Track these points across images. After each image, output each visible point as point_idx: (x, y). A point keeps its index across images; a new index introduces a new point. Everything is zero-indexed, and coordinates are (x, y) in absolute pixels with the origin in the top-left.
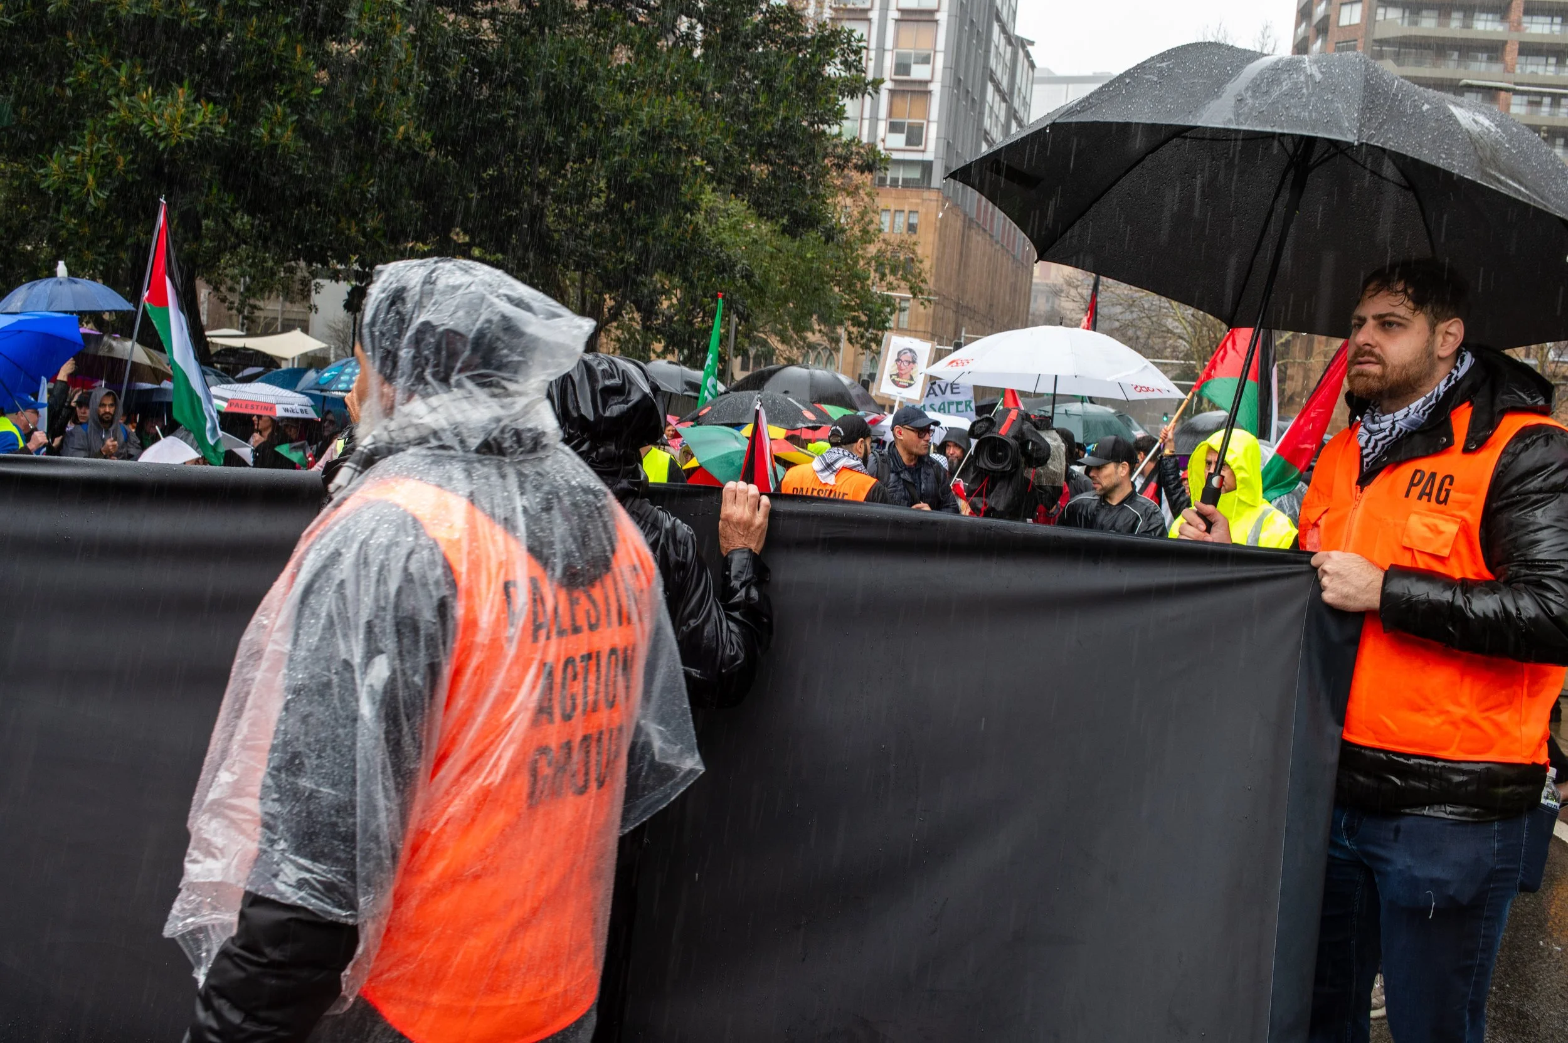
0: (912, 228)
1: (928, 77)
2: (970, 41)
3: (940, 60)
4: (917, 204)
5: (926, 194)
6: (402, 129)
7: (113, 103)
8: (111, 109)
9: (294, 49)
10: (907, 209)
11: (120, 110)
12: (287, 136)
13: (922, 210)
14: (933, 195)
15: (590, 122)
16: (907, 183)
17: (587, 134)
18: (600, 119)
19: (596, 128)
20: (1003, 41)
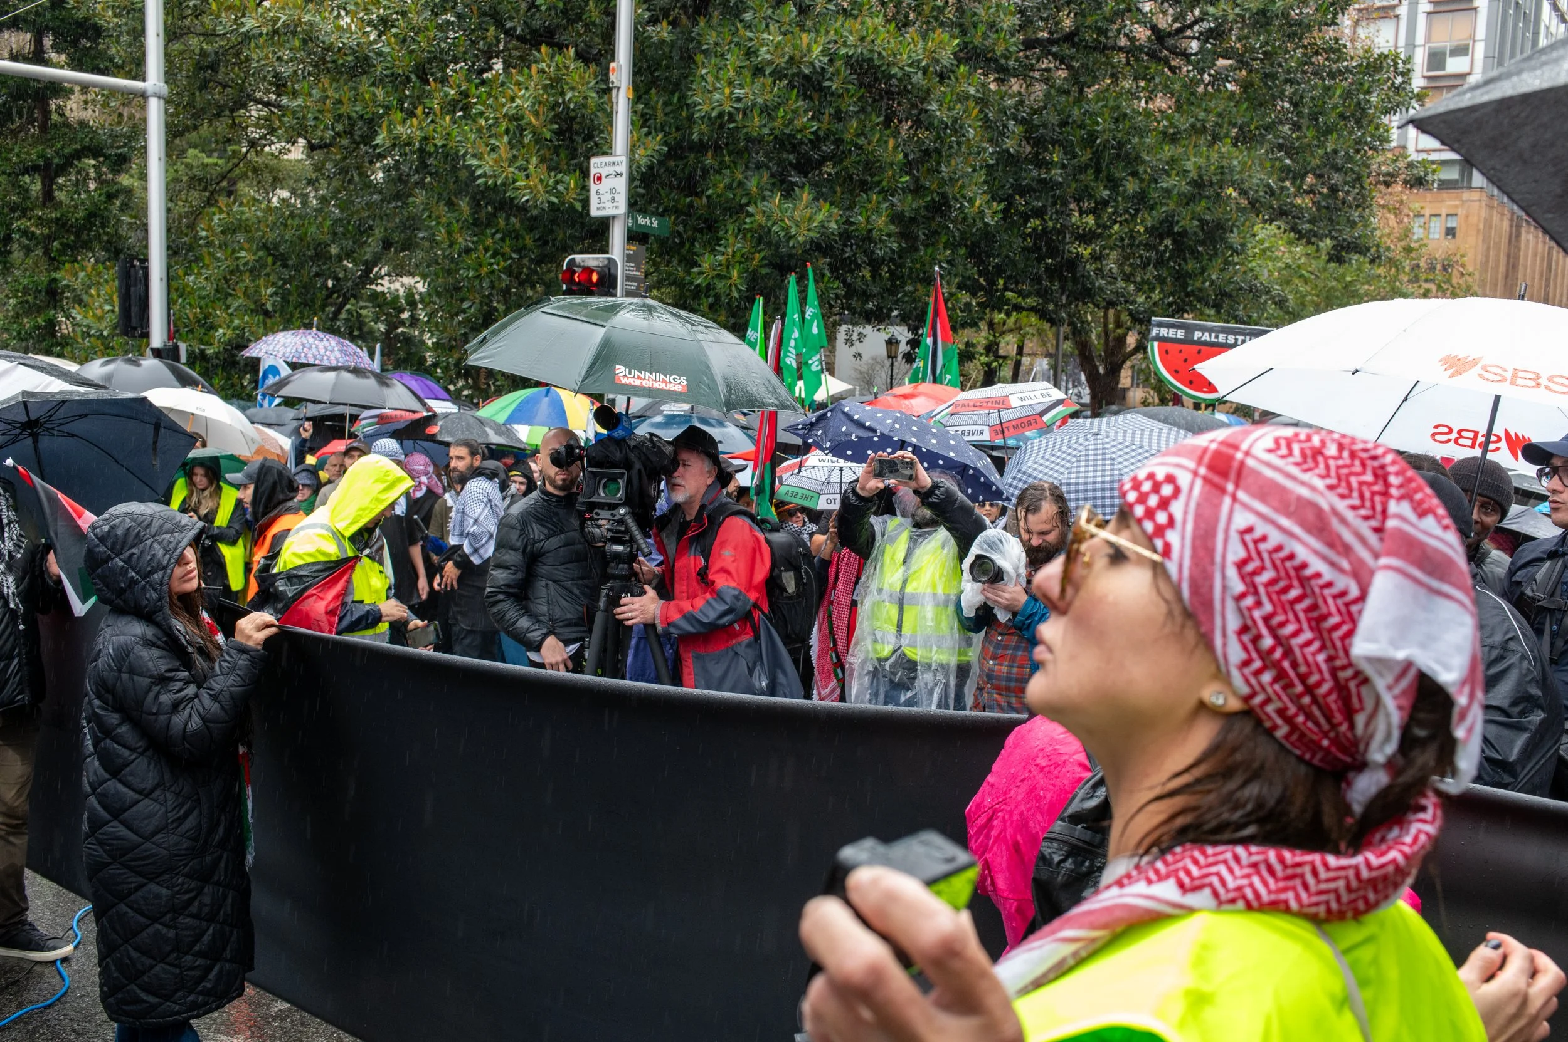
0: (1451, 232)
1: (1466, 70)
2: (1515, 25)
3: (1480, 50)
4: (1456, 206)
5: (1466, 195)
6: (978, 202)
7: (750, 209)
8: (751, 215)
9: (886, 142)
10: (1444, 212)
11: (757, 215)
12: (880, 222)
13: (1460, 211)
14: (1475, 195)
15: (1134, 174)
16: (1445, 185)
17: (1131, 186)
18: (1145, 172)
19: (1142, 180)
20: (1555, 21)
